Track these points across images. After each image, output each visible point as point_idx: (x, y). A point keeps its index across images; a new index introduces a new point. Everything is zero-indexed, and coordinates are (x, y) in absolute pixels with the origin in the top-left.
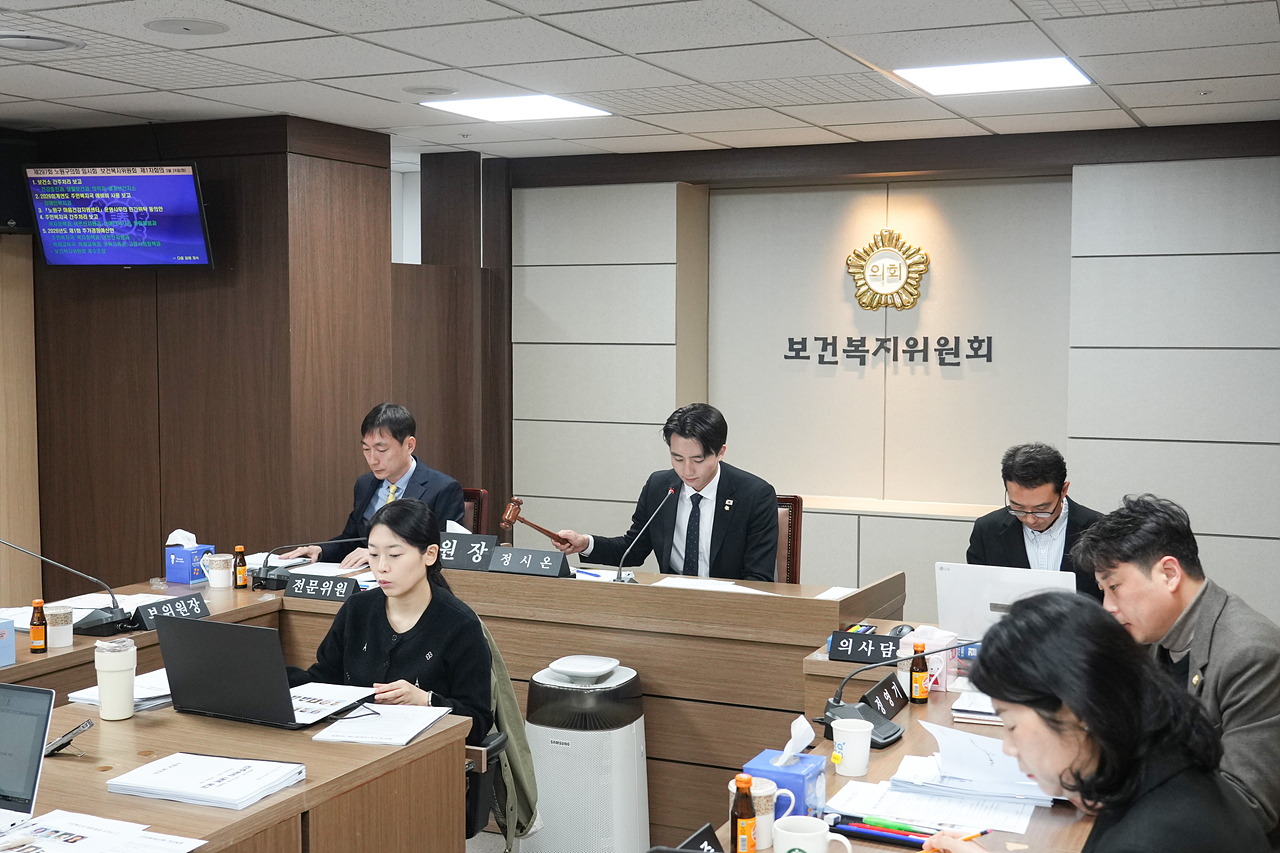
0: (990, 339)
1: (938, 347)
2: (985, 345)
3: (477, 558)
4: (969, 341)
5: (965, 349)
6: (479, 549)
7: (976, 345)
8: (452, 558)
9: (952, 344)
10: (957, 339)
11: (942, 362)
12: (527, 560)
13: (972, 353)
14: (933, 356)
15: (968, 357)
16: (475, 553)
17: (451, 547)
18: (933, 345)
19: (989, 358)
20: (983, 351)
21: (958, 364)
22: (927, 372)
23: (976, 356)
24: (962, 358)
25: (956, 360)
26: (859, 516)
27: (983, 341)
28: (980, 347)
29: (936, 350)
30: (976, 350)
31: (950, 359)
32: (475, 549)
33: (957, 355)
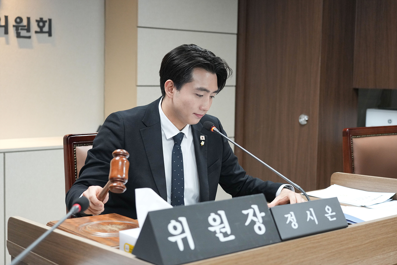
0: (50, 20)
1: (15, 24)
2: (47, 24)
3: (260, 228)
4: (37, 21)
5: (34, 27)
6: (255, 215)
7: (41, 24)
8: (232, 237)
9: (25, 23)
10: (29, 19)
11: (18, 36)
12: (311, 215)
13: (38, 30)
14: (12, 30)
15: (36, 32)
16: (253, 223)
17: (222, 222)
18: (12, 22)
19: (50, 33)
20: (46, 29)
21: (29, 37)
22: (7, 42)
23: (41, 32)
24: (32, 33)
25: (27, 34)
26: (4, 153)
27: (46, 21)
28: (44, 26)
29: (14, 26)
30: (41, 28)
31: (23, 33)
32: (251, 218)
33: (28, 30)
